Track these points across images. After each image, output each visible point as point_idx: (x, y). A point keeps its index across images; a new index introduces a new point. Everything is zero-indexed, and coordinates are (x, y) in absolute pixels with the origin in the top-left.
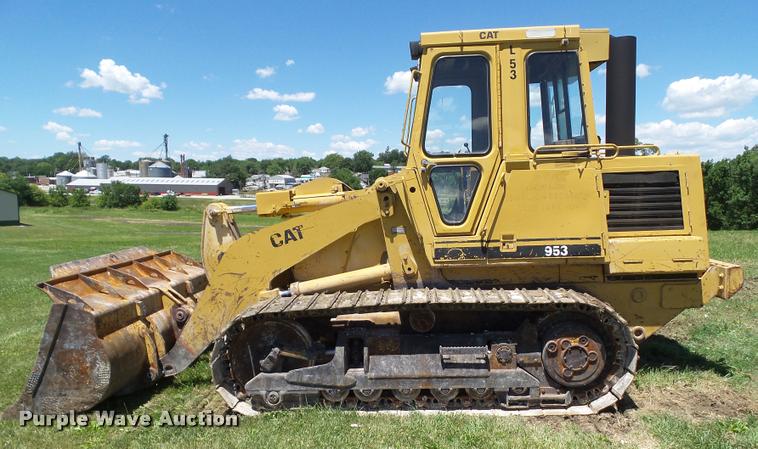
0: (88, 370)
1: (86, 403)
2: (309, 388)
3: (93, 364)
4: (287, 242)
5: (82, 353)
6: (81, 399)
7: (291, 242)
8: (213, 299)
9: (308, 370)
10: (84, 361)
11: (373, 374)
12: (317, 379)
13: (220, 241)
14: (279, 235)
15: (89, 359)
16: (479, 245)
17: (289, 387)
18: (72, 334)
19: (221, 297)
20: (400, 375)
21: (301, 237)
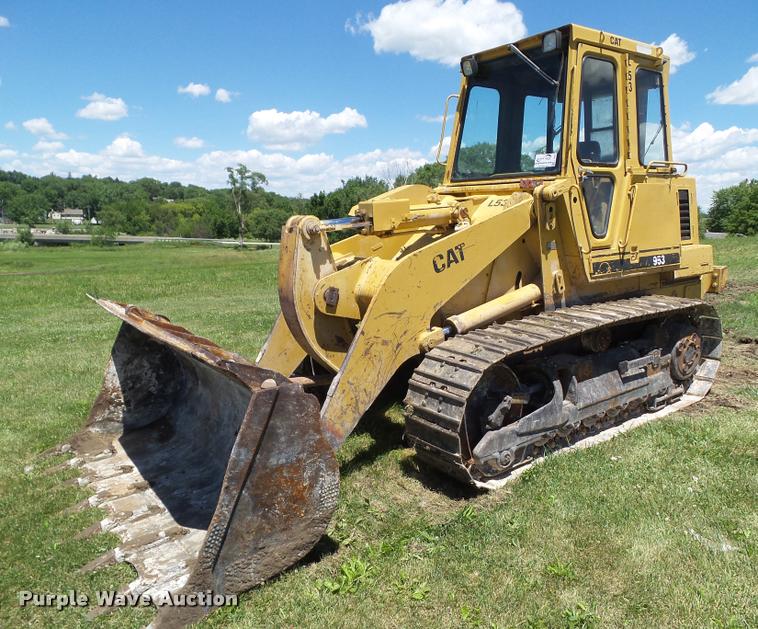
0: (306, 494)
1: (299, 548)
2: (534, 436)
3: (314, 479)
4: (449, 266)
5: (296, 467)
6: (291, 545)
7: (453, 264)
8: (367, 352)
9: (536, 415)
10: (301, 479)
11: (581, 404)
12: (542, 422)
13: (317, 271)
14: (441, 257)
15: (307, 474)
16: (617, 258)
17: (519, 441)
18: (283, 439)
19: (377, 349)
20: (599, 399)
21: (463, 259)
